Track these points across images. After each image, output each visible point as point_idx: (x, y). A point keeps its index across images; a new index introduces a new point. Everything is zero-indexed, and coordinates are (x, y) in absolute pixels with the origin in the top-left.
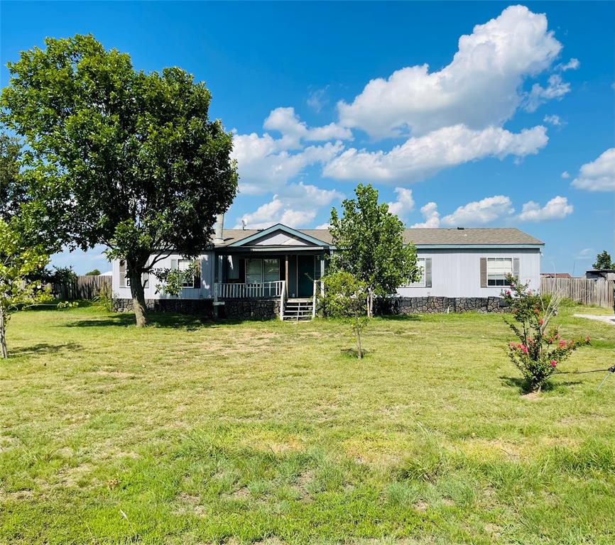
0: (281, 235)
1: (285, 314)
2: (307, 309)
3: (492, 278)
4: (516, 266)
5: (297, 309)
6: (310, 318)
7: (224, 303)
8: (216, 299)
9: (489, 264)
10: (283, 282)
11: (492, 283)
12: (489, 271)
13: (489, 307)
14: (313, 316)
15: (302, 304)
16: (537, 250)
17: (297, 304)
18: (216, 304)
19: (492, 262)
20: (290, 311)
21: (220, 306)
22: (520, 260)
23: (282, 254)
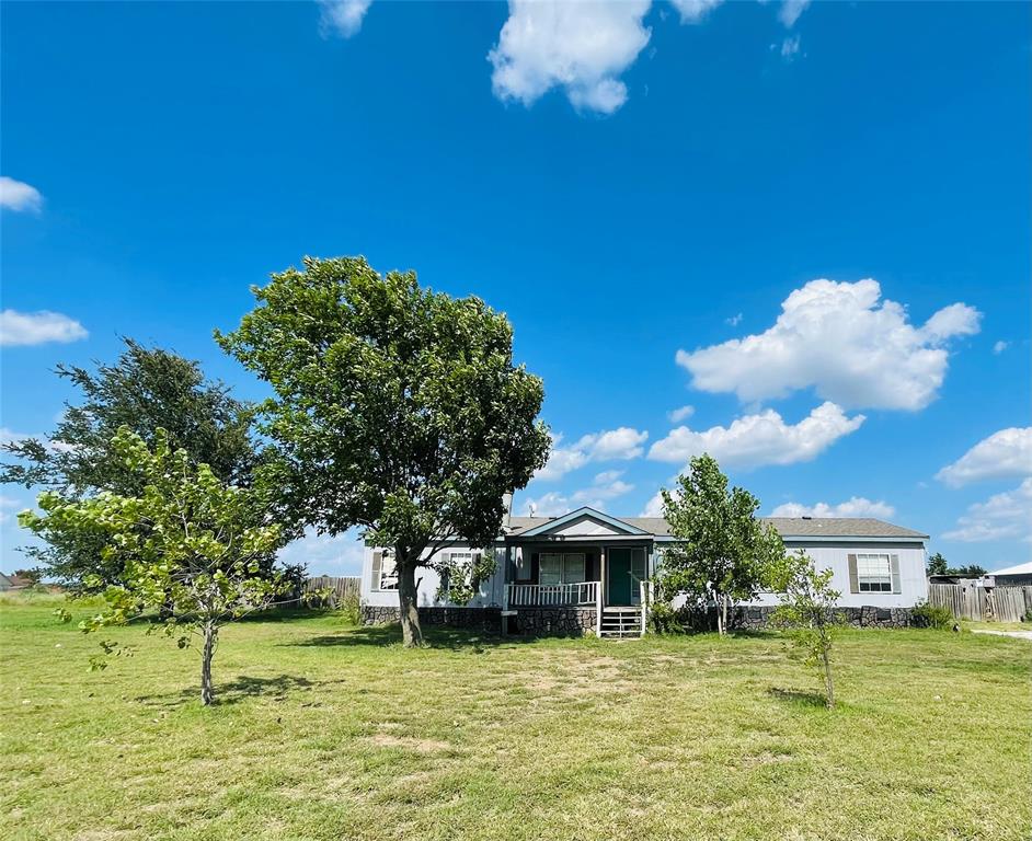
0: (587, 522)
1: (603, 628)
2: (632, 621)
3: (866, 581)
4: (895, 566)
5: (618, 621)
6: (638, 635)
7: (516, 613)
8: (506, 607)
9: (861, 563)
10: (598, 583)
11: (865, 587)
12: (861, 572)
13: (864, 621)
14: (643, 632)
15: (623, 614)
16: (919, 545)
17: (618, 614)
18: (506, 613)
19: (863, 560)
20: (609, 624)
21: (510, 617)
22: (899, 557)
23: (595, 545)
